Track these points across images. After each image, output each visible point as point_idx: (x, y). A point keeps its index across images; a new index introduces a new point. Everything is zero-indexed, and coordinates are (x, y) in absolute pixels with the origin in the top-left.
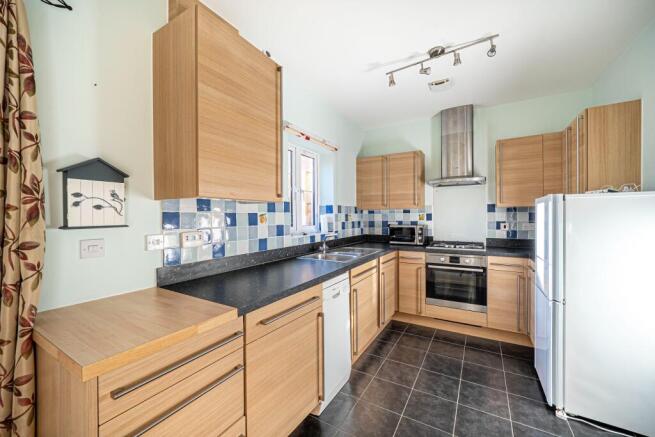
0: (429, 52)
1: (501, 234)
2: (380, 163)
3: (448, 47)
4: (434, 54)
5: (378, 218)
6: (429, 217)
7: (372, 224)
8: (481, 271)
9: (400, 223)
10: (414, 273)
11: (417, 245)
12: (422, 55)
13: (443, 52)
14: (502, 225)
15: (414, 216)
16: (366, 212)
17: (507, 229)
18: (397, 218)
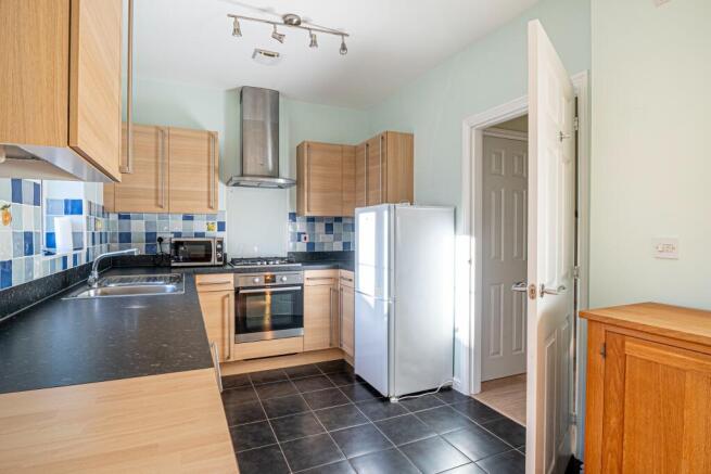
0: (285, 17)
1: (302, 247)
2: (153, 139)
3: (305, 22)
4: (289, 21)
5: (138, 227)
6: (221, 226)
7: (126, 238)
8: (299, 288)
9: (178, 235)
10: (219, 304)
11: (214, 266)
12: (277, 14)
13: (298, 23)
14: (303, 236)
15: (199, 226)
16: (114, 217)
17: (308, 240)
18: (172, 227)
